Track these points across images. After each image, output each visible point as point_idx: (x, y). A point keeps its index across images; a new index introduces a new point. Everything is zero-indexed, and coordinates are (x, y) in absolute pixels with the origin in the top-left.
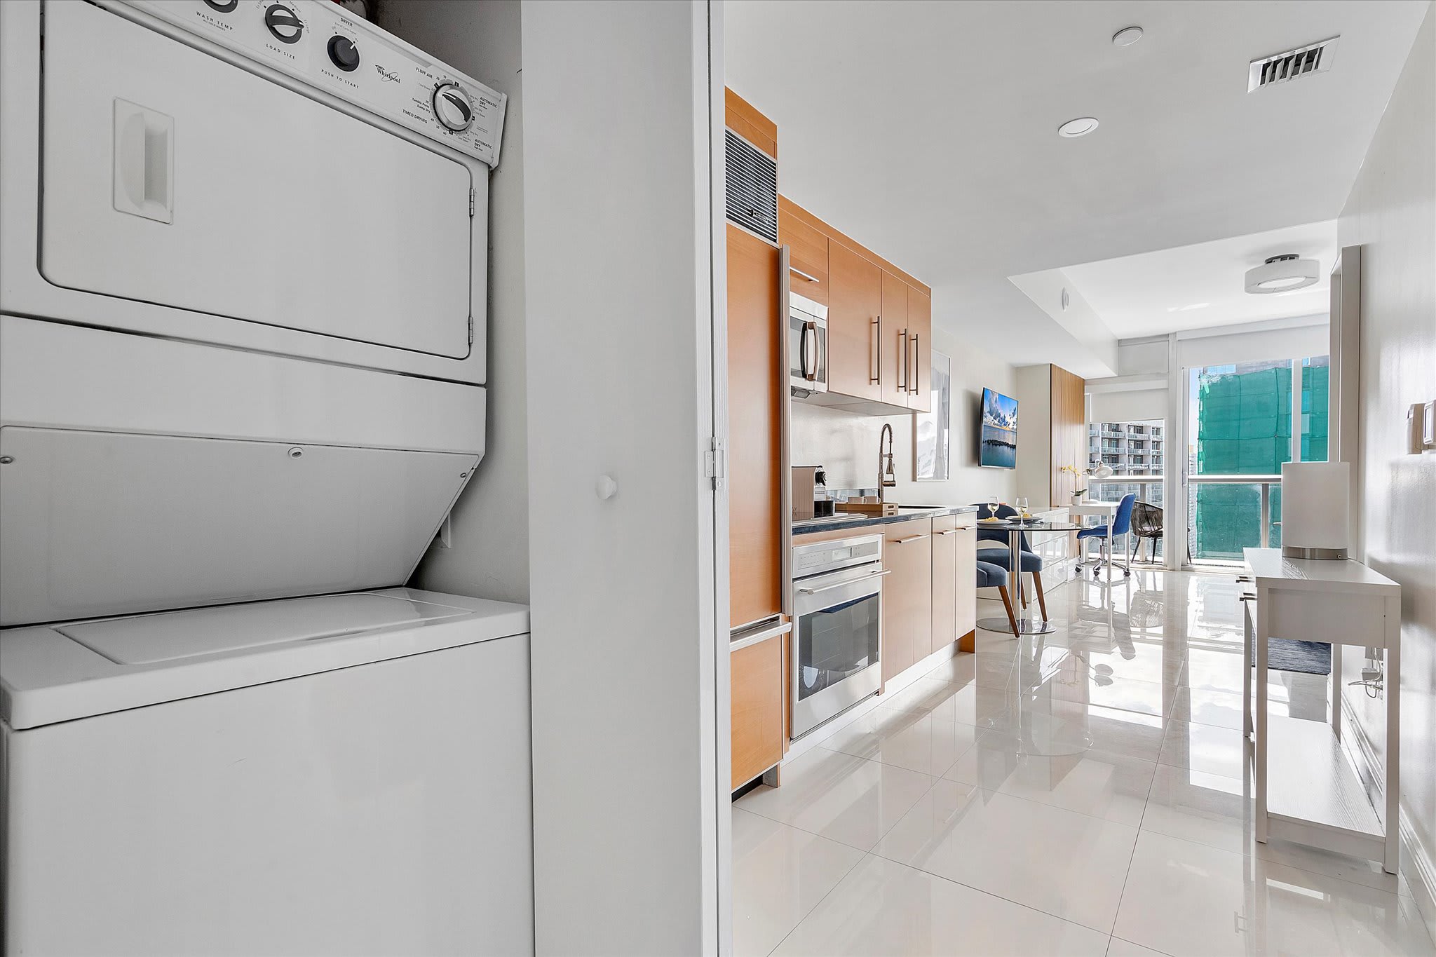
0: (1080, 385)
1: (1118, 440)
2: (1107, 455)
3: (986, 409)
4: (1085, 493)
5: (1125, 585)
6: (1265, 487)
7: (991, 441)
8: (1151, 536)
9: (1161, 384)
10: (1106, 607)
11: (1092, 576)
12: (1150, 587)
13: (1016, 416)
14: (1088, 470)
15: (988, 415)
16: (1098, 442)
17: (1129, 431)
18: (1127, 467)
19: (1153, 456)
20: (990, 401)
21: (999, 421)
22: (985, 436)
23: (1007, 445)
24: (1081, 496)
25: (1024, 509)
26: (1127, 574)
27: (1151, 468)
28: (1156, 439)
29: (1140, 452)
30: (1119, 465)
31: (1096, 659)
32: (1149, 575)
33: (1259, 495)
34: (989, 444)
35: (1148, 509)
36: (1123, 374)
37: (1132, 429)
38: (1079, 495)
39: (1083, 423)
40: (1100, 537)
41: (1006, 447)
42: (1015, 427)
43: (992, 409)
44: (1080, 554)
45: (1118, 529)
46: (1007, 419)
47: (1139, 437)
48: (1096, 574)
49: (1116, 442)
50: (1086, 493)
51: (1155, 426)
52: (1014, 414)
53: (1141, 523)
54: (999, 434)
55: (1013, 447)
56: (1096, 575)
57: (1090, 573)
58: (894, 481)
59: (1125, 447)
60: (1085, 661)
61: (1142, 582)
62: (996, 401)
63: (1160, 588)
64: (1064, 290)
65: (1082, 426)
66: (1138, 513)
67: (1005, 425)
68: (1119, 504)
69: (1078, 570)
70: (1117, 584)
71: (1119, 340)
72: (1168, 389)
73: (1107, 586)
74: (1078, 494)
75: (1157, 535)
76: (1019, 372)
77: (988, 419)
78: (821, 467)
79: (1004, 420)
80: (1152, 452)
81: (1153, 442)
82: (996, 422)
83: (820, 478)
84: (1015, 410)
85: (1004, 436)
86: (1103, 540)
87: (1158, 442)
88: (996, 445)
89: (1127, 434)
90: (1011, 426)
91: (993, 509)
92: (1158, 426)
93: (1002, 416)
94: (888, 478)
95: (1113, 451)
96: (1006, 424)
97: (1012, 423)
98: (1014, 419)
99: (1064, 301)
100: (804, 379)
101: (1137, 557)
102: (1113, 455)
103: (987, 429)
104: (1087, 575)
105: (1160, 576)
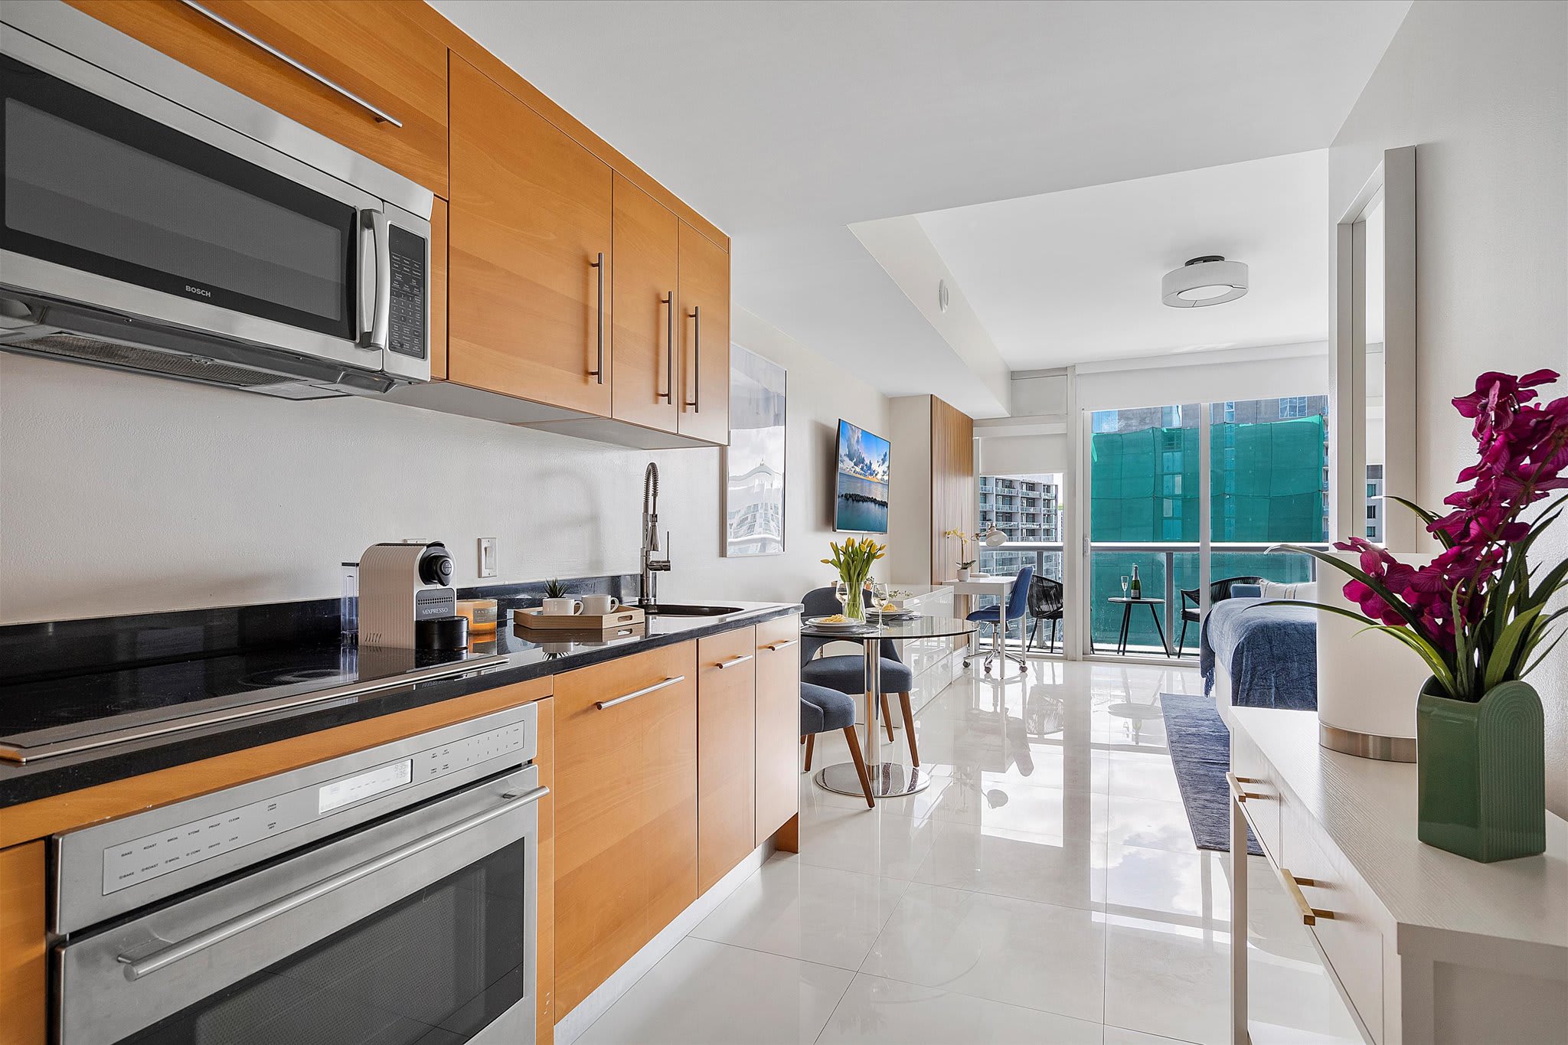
0: (968, 424)
1: (1011, 497)
2: (1001, 513)
3: (843, 451)
4: (973, 565)
5: (1021, 684)
6: (1170, 557)
7: (851, 496)
8: (1048, 617)
9: (1059, 428)
10: (999, 710)
11: (983, 673)
12: (1048, 680)
13: (887, 464)
14: (977, 534)
15: (846, 459)
16: (992, 499)
17: (1022, 488)
18: (1020, 526)
19: (1044, 515)
20: (849, 440)
21: (862, 469)
22: (842, 488)
23: (874, 501)
24: (969, 569)
25: (883, 602)
26: (1023, 669)
27: (1043, 527)
28: (1046, 497)
29: (1032, 510)
30: (1012, 523)
31: (989, 781)
32: (1047, 665)
33: (1163, 566)
34: (848, 500)
35: (1045, 584)
36: (1017, 413)
37: (1024, 486)
38: (966, 568)
39: (972, 475)
40: (993, 622)
41: (873, 504)
42: (886, 478)
43: (852, 452)
44: (969, 642)
45: (1013, 611)
46: (875, 467)
47: (1032, 494)
48: (988, 670)
49: (1009, 499)
50: (975, 565)
51: (1045, 483)
52: (884, 461)
53: (1039, 600)
54: (862, 486)
55: (884, 504)
56: (988, 672)
57: (981, 670)
58: (668, 562)
59: (1018, 506)
60: (976, 788)
61: (1040, 676)
62: (858, 441)
63: (1059, 681)
64: (942, 281)
65: (970, 478)
66: (1035, 589)
67: (871, 474)
68: (1015, 579)
69: (966, 665)
70: (1011, 681)
71: (1013, 373)
72: (1066, 434)
73: (999, 685)
74: (965, 566)
75: (1057, 615)
76: (892, 403)
77: (846, 465)
78: (441, 545)
79: (869, 468)
80: (1044, 510)
81: (1044, 500)
82: (858, 469)
83: (432, 568)
84: (885, 456)
85: (870, 490)
86: (995, 626)
87: (1049, 500)
88: (858, 501)
89: (1021, 491)
90: (879, 476)
91: (842, 599)
92: (1049, 484)
93: (867, 462)
94: (654, 556)
95: (1006, 509)
96: (873, 473)
97: (881, 473)
98: (884, 468)
99: (943, 297)
100: (350, 344)
101: (1034, 643)
102: (1006, 513)
103: (845, 479)
104: (977, 671)
105: (1059, 666)
